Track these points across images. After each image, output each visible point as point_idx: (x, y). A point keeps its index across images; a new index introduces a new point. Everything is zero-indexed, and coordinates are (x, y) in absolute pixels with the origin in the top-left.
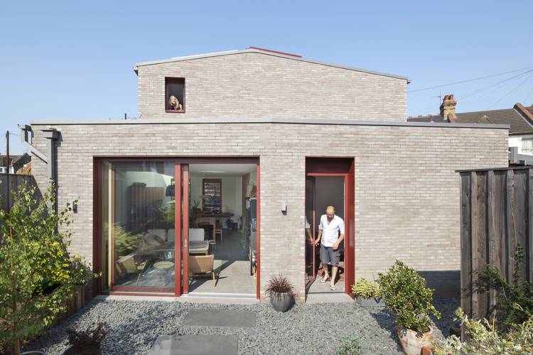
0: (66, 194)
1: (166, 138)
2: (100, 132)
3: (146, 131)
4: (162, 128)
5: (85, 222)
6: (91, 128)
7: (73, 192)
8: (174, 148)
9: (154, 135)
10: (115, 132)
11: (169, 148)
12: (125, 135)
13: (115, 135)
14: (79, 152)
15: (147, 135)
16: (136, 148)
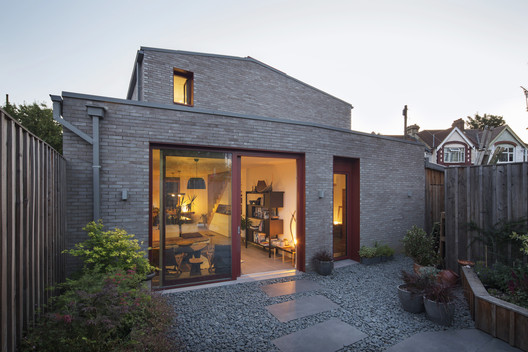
0: (114, 183)
1: (228, 130)
2: (158, 116)
3: (209, 121)
4: (224, 121)
5: (139, 213)
6: (148, 112)
7: (123, 180)
8: (236, 140)
9: (216, 126)
10: (175, 118)
11: (231, 140)
12: (187, 123)
13: (176, 122)
14: (132, 135)
15: (209, 125)
16: (198, 137)
